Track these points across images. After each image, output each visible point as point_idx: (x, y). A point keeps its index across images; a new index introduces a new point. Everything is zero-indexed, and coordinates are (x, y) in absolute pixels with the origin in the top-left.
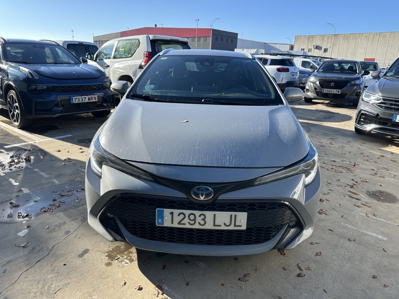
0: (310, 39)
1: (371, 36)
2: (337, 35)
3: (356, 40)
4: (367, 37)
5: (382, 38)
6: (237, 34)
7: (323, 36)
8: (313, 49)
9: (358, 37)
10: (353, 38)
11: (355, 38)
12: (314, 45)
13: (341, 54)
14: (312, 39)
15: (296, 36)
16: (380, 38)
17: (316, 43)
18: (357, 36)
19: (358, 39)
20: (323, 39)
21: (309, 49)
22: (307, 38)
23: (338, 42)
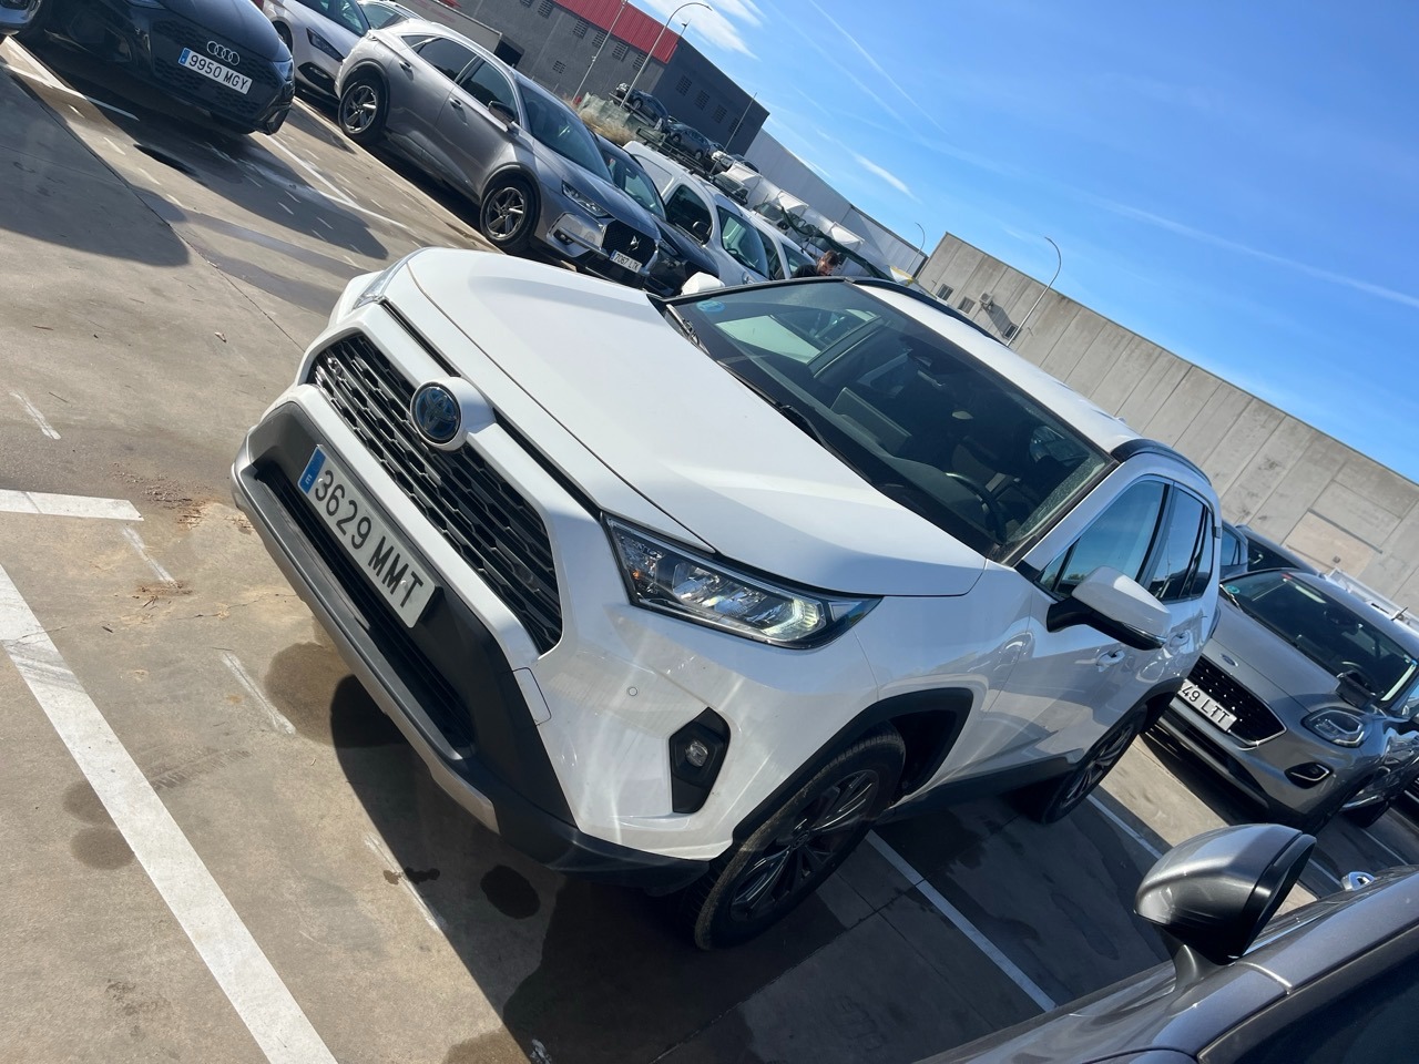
0: (985, 267)
1: (1163, 361)
2: (1070, 300)
3: (1115, 348)
4: (1150, 355)
5: (1188, 385)
6: (767, 114)
7: (1026, 282)
8: (978, 305)
9: (1125, 342)
10: (1111, 338)
11: (1116, 342)
12: (989, 294)
14: (991, 271)
15: (947, 233)
16: (1184, 381)
17: (996, 290)
18: (1123, 337)
19: (1121, 347)
20: (1023, 288)
21: (965, 299)
22: (978, 259)
23: (1062, 328)
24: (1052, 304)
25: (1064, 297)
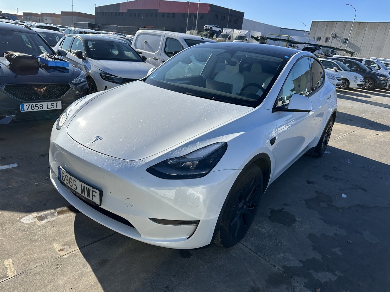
0: (329, 25)
2: (363, 22)
6: (244, 13)
8: (331, 38)
12: (333, 33)
13: (365, 46)
14: (331, 26)
15: (313, 21)
17: (335, 31)
18: (387, 26)
20: (345, 26)
21: (326, 38)
22: (326, 24)
23: (363, 32)
24: (357, 26)
25: (360, 22)
